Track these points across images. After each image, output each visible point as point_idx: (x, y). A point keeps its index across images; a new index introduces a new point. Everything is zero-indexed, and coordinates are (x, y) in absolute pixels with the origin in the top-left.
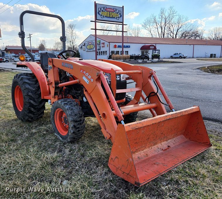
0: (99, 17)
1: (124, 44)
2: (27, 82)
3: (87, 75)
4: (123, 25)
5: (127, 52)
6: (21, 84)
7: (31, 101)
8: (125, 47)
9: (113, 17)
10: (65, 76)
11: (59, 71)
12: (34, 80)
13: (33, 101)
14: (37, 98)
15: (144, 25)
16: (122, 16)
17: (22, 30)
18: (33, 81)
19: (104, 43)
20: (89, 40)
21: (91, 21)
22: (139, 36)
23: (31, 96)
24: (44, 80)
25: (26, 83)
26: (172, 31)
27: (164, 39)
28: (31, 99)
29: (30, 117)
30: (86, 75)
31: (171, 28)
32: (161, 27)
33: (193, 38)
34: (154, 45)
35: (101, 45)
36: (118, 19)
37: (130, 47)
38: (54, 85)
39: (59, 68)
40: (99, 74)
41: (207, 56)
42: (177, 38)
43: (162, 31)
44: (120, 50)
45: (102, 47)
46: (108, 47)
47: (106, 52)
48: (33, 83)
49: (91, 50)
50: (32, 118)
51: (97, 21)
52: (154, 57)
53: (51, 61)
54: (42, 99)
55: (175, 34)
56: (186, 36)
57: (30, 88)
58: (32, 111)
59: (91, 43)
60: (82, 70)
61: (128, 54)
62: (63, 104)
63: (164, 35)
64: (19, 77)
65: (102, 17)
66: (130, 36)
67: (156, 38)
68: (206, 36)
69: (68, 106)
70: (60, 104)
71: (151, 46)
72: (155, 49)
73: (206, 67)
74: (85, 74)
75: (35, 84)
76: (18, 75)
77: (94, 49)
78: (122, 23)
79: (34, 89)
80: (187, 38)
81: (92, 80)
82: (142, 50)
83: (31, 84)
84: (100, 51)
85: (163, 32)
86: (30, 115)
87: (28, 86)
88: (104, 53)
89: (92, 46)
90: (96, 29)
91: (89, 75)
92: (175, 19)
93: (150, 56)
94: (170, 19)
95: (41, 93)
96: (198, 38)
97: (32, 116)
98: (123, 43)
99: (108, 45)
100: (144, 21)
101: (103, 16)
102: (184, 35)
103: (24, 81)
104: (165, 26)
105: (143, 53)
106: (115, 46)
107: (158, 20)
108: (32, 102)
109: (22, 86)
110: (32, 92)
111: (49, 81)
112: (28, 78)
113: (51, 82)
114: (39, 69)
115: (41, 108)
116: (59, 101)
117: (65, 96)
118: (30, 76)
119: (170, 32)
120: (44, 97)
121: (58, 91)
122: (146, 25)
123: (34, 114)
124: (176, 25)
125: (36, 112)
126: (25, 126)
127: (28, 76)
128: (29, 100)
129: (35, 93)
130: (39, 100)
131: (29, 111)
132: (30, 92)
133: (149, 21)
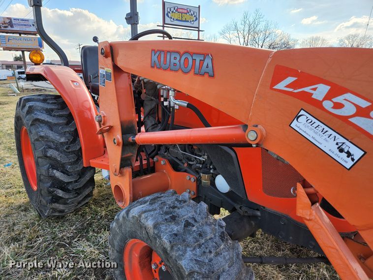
0: (168, 20)
2: (44, 120)
4: (199, 31)
6: (28, 124)
7: (55, 171)
9: (186, 21)
12: (64, 113)
13: (62, 172)
14: (72, 164)
15: (222, 33)
16: (198, 19)
18: (60, 116)
21: (158, 26)
23: (55, 159)
24: (89, 113)
25: (43, 122)
26: (257, 41)
28: (53, 167)
30: (338, 106)
31: (256, 37)
32: (244, 36)
36: (192, 23)
43: (244, 41)
48: (61, 122)
51: (165, 25)
54: (84, 167)
55: (261, 45)
56: (274, 48)
57: (51, 135)
58: (61, 198)
62: (165, 239)
64: (24, 106)
65: (172, 20)
74: (318, 103)
75: (67, 124)
78: (197, 29)
79: (63, 140)
83: (55, 124)
85: (246, 42)
86: (56, 205)
87: (44, 131)
90: (164, 37)
92: (261, 27)
94: (255, 25)
95: (80, 149)
97: (61, 207)
100: (223, 28)
101: (174, 19)
103: (35, 117)
104: (249, 34)
107: (240, 27)
108: (58, 174)
109: (31, 132)
110: (57, 149)
111: (102, 122)
112: (47, 109)
113: (108, 124)
114: (75, 83)
115: (85, 186)
116: (143, 216)
117: (148, 160)
118: (52, 103)
119: (254, 42)
120: (91, 161)
121: (132, 153)
122: (225, 33)
123: (65, 203)
124: (262, 34)
125: (71, 198)
126: (41, 239)
127: (49, 103)
128: (48, 168)
129: (67, 149)
130: (78, 169)
131: (50, 198)
132: (50, 148)
133: (228, 29)
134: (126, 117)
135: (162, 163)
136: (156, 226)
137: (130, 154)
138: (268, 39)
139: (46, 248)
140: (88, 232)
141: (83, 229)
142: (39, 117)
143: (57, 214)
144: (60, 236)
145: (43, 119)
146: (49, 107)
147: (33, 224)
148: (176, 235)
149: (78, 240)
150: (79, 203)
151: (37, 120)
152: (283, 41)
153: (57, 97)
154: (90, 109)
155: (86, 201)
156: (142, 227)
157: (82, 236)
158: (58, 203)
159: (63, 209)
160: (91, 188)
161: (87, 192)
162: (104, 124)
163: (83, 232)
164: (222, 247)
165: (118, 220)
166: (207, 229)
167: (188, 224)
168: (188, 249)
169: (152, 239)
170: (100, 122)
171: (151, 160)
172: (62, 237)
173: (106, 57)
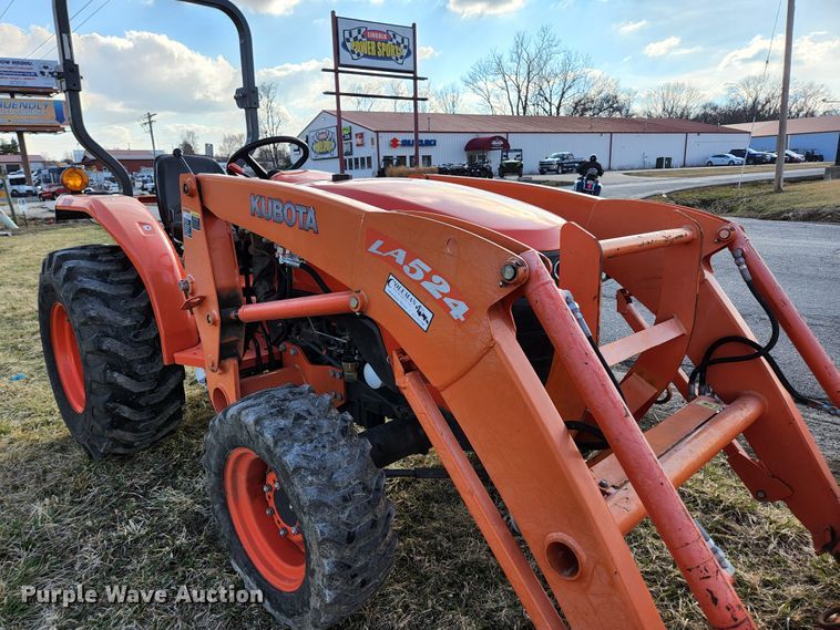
0: (345, 57)
1: (422, 137)
2: (95, 291)
3: (419, 276)
4: (415, 79)
5: (429, 158)
6: (67, 298)
7: (116, 374)
8: (422, 145)
9: (385, 58)
10: (266, 263)
11: (237, 239)
12: (128, 276)
13: (127, 375)
14: (143, 362)
15: (470, 80)
16: (412, 53)
17: (67, 57)
18: (121, 283)
19: (361, 136)
20: (319, 126)
21: (324, 70)
22: (458, 111)
23: (116, 355)
24: (171, 276)
25: (93, 293)
26: (548, 96)
27: (526, 119)
28: (113, 368)
29: (116, 442)
30: (413, 271)
31: (544, 87)
32: (518, 87)
33: (604, 115)
34: (504, 136)
35: (355, 141)
36: (400, 61)
37: (435, 144)
38: (215, 312)
39: (236, 227)
40: (521, 270)
41: (647, 165)
42: (562, 114)
43: (520, 98)
44: (408, 152)
45: (358, 145)
46: (373, 144)
47: (369, 158)
48: (124, 292)
49: (326, 156)
50: (129, 445)
51: (340, 69)
52: (507, 169)
53: (194, 187)
54: (165, 366)
55: (556, 104)
56: (587, 110)
57: (108, 315)
58: (127, 420)
59: (323, 136)
60: (379, 243)
61: (429, 163)
62: (268, 435)
63: (524, 108)
64: (58, 268)
65: (355, 56)
66: (432, 112)
67: (504, 118)
68: (637, 109)
69: (297, 448)
70: (252, 429)
71: (494, 138)
72: (506, 147)
73: (664, 196)
74: (400, 268)
75: (134, 295)
76: (55, 258)
77: (336, 153)
78: (412, 75)
79: (127, 322)
80: (588, 114)
81: (459, 310)
82: (471, 153)
83: (114, 297)
84: (352, 157)
85: (524, 99)
86: (119, 433)
87: (95, 309)
88: (363, 163)
89: (329, 145)
90: (338, 94)
91: (434, 272)
92: (555, 64)
93: (495, 167)
94: (542, 62)
95: (158, 337)
96: (617, 115)
97: (128, 436)
98: (417, 132)
99: (372, 139)
100: (471, 70)
101: (358, 55)
102: (581, 107)
103: (80, 285)
104: (529, 82)
105: (471, 159)
106: (394, 143)
107: (509, 65)
108: (121, 379)
110: (117, 338)
111: (190, 292)
112: (99, 271)
113: (199, 294)
114: (145, 227)
115: (168, 400)
116: (243, 413)
117: (269, 349)
118: (106, 261)
119: (542, 98)
120: (175, 355)
121: (238, 337)
122: (475, 80)
123: (134, 430)
124: (557, 80)
125: (144, 421)
126: (96, 490)
127: (100, 261)
128: (105, 371)
129: (135, 336)
130: (154, 370)
131: (109, 420)
132: (108, 336)
133: (483, 71)
134: (224, 282)
135: (292, 352)
136: (258, 422)
137: (233, 338)
138: (570, 92)
139: (106, 501)
140: (175, 476)
141: (167, 474)
142: (86, 286)
143: (120, 450)
144: (128, 484)
145: (92, 288)
146: (102, 268)
147: (79, 470)
148: (282, 429)
149: (159, 489)
150: (158, 431)
151: (84, 290)
152: (602, 95)
153: (115, 250)
154: (171, 269)
155: (171, 427)
156: (242, 426)
157: (165, 484)
158: (122, 429)
159: (132, 439)
160: (178, 403)
161: (171, 410)
162: (192, 294)
163: (167, 477)
164: (343, 442)
165: (214, 426)
166: (325, 423)
167: (298, 417)
168: (296, 444)
169: (254, 439)
170: (186, 290)
171: (274, 349)
172: (132, 486)
173: (192, 195)
